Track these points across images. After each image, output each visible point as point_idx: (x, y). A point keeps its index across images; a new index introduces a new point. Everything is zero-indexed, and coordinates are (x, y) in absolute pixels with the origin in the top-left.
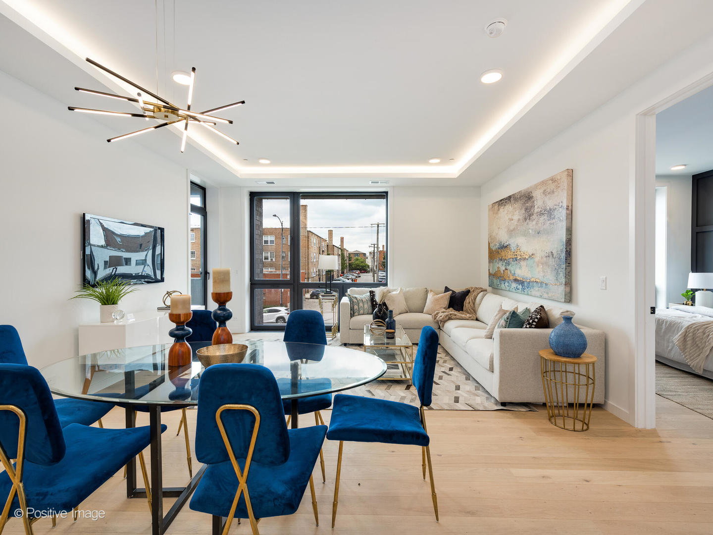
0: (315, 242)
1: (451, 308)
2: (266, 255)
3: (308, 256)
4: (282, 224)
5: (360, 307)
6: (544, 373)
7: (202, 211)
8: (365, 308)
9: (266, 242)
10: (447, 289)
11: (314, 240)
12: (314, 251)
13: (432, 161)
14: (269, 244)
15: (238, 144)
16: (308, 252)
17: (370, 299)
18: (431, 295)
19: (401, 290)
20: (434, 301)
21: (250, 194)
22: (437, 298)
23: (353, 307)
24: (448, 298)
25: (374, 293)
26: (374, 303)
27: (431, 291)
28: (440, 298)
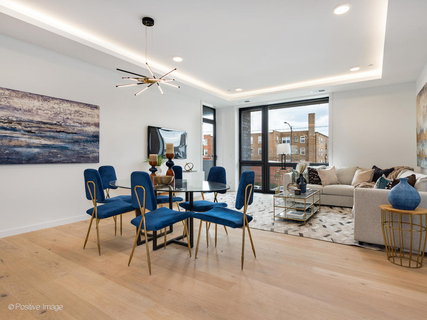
0: (322, 140)
3: (316, 151)
4: (291, 128)
6: (384, 222)
7: (214, 122)
9: (284, 141)
10: (374, 167)
11: (320, 139)
12: (321, 147)
13: (352, 70)
15: (179, 87)
16: (316, 148)
17: (308, 173)
18: (359, 172)
19: (334, 167)
20: (361, 176)
21: (239, 110)
22: (362, 174)
23: (294, 178)
24: (372, 174)
25: (310, 169)
26: (310, 176)
27: (360, 169)
28: (366, 173)
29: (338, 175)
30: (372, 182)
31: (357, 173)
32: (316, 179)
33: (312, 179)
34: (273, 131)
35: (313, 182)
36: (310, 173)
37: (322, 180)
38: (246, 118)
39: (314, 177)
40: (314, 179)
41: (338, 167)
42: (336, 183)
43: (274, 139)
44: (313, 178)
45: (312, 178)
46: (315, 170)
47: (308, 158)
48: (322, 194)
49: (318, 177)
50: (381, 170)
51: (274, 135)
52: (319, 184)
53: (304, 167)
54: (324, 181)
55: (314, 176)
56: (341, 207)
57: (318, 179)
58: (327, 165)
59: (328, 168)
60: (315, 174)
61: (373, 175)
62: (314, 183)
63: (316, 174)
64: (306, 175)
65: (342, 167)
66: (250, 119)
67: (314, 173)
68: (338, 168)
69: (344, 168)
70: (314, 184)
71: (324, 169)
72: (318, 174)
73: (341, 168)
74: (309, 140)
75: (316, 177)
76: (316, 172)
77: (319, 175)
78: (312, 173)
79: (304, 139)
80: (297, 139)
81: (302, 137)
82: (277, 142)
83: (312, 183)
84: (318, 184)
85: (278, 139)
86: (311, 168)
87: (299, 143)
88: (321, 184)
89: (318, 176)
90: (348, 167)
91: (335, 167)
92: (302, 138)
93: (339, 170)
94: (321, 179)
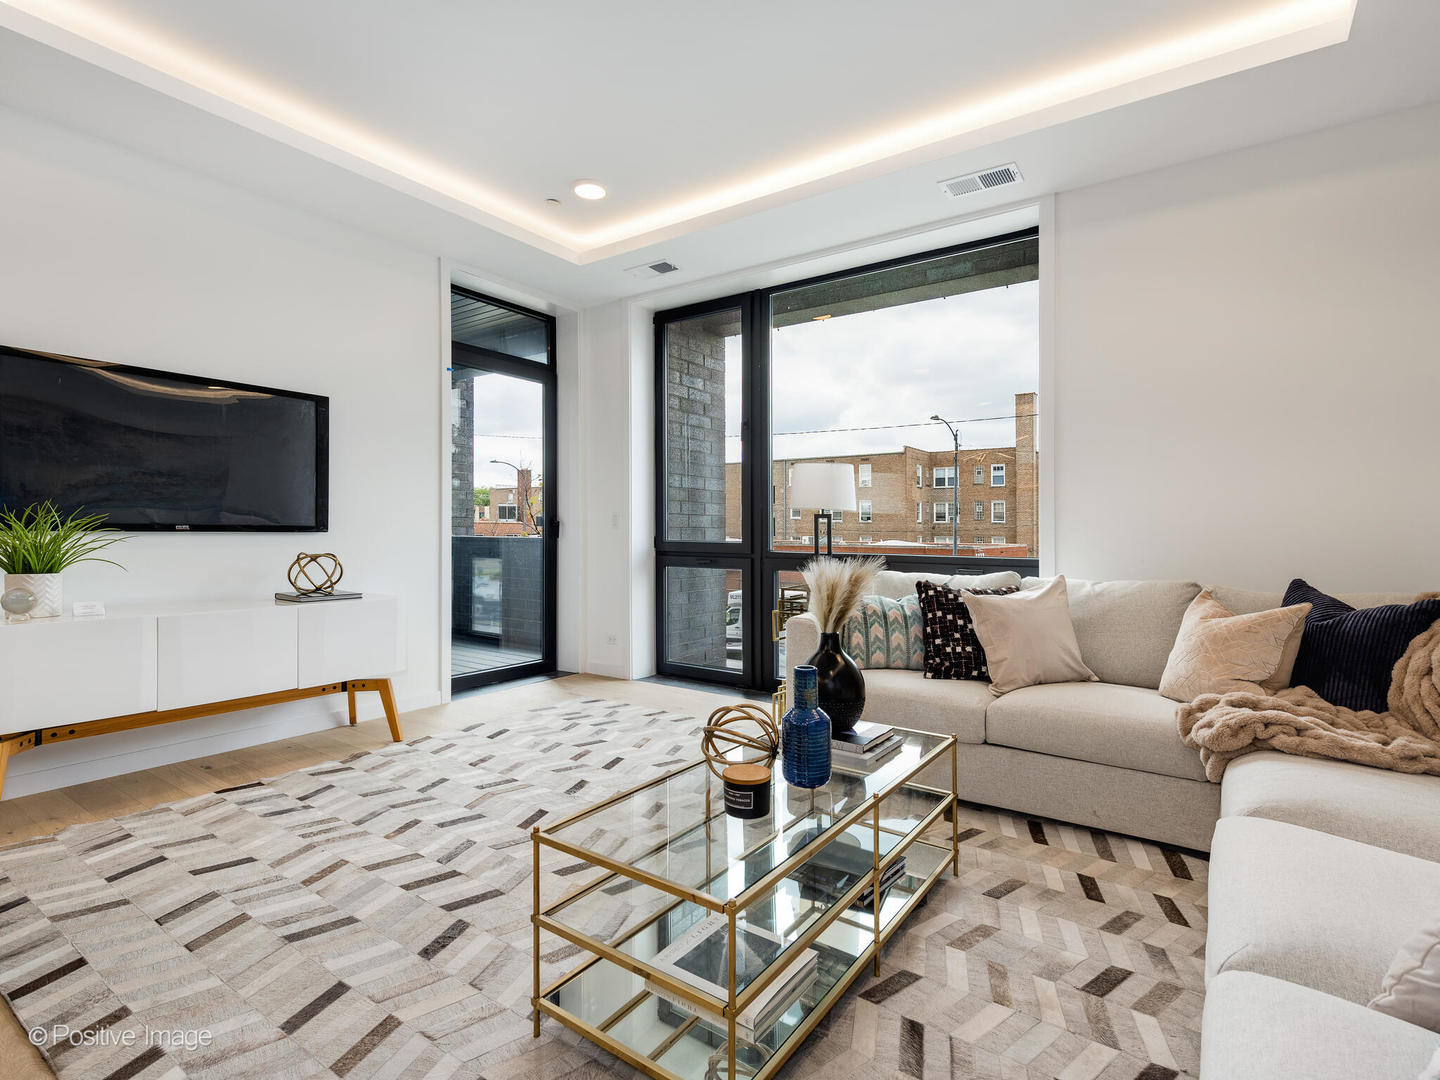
1: (1302, 691)
2: (941, 509)
4: (956, 436)
5: (872, 639)
8: (893, 644)
9: (940, 481)
10: (1299, 591)
14: (947, 486)
17: (920, 613)
18: (1204, 618)
19: (1060, 586)
20: (1216, 646)
21: (654, 319)
22: (1229, 631)
23: (849, 637)
24: (1291, 636)
25: (931, 593)
26: (929, 629)
27: (1209, 595)
28: (1249, 630)
29: (1081, 628)
30: (1293, 684)
31: (1193, 621)
32: (959, 649)
33: (939, 650)
34: (906, 448)
35: (942, 664)
36: (930, 615)
37: (991, 656)
38: (700, 360)
39: (947, 638)
40: (949, 650)
41: (1083, 584)
42: (1071, 675)
43: (909, 474)
44: (945, 645)
45: (938, 641)
46: (956, 597)
47: (1016, 532)
48: (985, 743)
49: (971, 638)
50: (1350, 609)
51: (909, 461)
52: (974, 679)
53: (840, 596)
54: (999, 662)
55: (947, 631)
56: (1098, 834)
57: (969, 649)
58: (1030, 568)
59: (1032, 590)
60: (954, 622)
61: (1296, 643)
62: (948, 669)
63: (960, 622)
64: (910, 622)
65: (1105, 584)
66: (718, 368)
67: (950, 617)
68: (1082, 586)
69: (1117, 586)
70: (947, 676)
71: (1010, 591)
72: (971, 622)
73: (1098, 588)
74: (1019, 477)
75: (957, 636)
76: (962, 611)
77: (975, 626)
78: (939, 614)
79: (1002, 473)
80: (979, 473)
81: (997, 465)
82: (918, 483)
83: (939, 673)
84: (968, 677)
85: (920, 473)
86: (935, 589)
87: (986, 484)
88: (984, 678)
89: (972, 630)
90: (1140, 583)
91: (1069, 581)
92: (995, 469)
93: (1088, 598)
94: (987, 650)
